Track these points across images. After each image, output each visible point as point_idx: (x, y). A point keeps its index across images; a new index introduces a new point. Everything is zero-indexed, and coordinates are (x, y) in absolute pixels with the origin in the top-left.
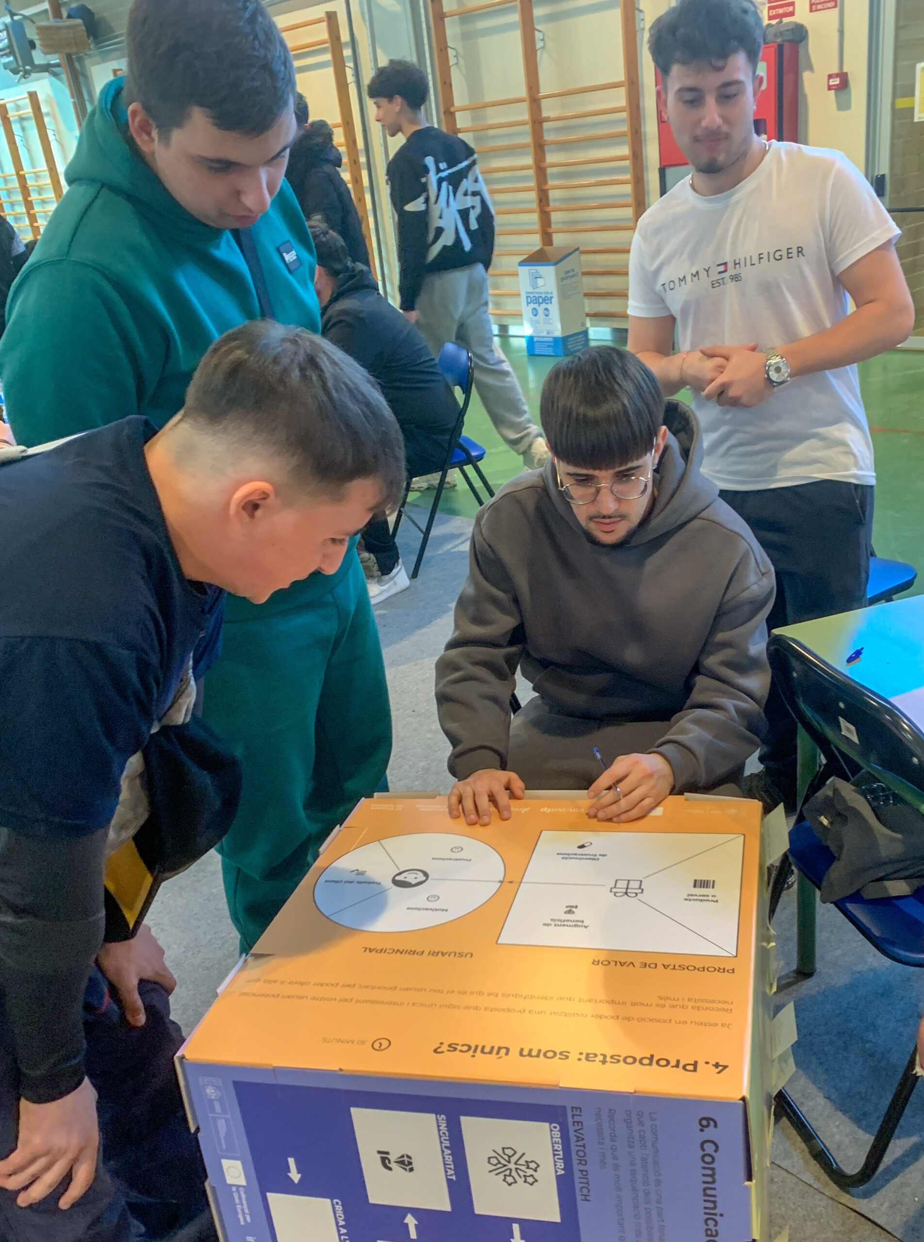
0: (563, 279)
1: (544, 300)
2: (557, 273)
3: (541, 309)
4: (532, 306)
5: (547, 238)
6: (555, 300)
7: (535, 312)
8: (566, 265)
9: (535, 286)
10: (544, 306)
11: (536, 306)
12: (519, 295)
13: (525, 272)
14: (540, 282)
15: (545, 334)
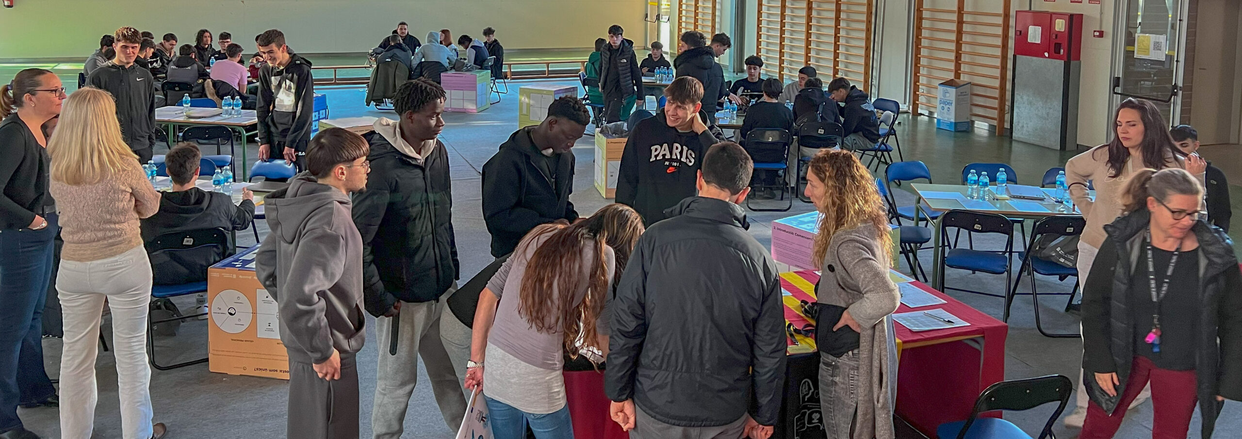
0: (959, 96)
1: (948, 103)
2: (956, 92)
3: (946, 107)
4: (942, 105)
5: (957, 75)
6: (954, 104)
7: (943, 108)
8: (961, 89)
9: (945, 96)
10: (948, 106)
11: (944, 105)
12: (937, 98)
13: (941, 88)
14: (948, 95)
15: (946, 119)
